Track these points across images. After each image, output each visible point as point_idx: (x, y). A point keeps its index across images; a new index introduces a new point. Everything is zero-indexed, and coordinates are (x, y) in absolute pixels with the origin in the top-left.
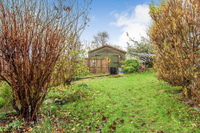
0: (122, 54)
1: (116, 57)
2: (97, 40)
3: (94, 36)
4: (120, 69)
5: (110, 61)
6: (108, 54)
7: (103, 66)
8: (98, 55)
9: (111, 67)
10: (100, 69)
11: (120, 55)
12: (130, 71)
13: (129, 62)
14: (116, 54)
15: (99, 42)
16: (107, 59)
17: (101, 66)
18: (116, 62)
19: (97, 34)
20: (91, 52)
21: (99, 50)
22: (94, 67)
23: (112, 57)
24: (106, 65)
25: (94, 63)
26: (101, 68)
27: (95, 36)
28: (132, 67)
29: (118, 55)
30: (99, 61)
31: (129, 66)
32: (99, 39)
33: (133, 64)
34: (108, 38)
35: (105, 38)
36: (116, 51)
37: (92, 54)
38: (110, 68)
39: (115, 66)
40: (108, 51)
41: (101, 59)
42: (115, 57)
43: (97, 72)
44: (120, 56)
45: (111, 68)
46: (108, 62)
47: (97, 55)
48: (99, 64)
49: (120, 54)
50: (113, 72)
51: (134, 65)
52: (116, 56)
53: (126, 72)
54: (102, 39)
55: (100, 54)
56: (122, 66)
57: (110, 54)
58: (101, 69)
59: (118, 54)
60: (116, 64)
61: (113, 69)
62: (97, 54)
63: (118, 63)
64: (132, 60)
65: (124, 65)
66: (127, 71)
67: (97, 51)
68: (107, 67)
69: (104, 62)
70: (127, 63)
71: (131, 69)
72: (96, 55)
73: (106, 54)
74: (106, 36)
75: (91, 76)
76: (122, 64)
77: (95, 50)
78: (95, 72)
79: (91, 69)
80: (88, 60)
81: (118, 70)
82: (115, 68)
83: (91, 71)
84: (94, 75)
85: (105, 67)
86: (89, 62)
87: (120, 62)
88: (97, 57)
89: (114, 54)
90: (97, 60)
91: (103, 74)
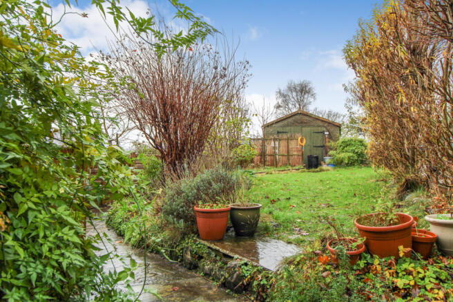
0: (332, 129)
1: (320, 135)
2: (286, 102)
3: (280, 92)
4: (328, 159)
5: (304, 142)
6: (303, 129)
7: (291, 153)
8: (283, 132)
9: (309, 154)
10: (285, 159)
11: (328, 131)
12: (346, 162)
13: (347, 144)
14: (320, 129)
15: (290, 106)
16: (300, 138)
17: (288, 152)
18: (319, 145)
19: (286, 88)
20: (268, 126)
21: (285, 122)
22: (274, 155)
23: (311, 134)
24: (298, 151)
25: (274, 148)
26: (288, 155)
27: (282, 92)
28: (351, 154)
29: (324, 132)
30: (283, 143)
31: (346, 151)
32: (292, 100)
33: (354, 148)
34: (312, 95)
35: (306, 96)
36: (321, 124)
37: (271, 130)
38: (306, 157)
39: (316, 153)
40: (302, 123)
41: (288, 139)
42: (317, 135)
43: (280, 164)
44: (327, 133)
45: (310, 157)
46: (300, 145)
47: (280, 132)
48: (283, 149)
49: (328, 128)
50: (313, 163)
51: (356, 151)
52: (318, 133)
53: (338, 164)
54: (299, 97)
55: (287, 129)
56: (331, 152)
57: (306, 130)
58: (288, 159)
59: (324, 129)
60: (320, 148)
61: (314, 160)
62: (281, 130)
63: (323, 146)
64: (352, 140)
65: (336, 149)
66: (342, 162)
67: (281, 124)
68: (300, 153)
69: (293, 144)
70: (341, 146)
71: (349, 158)
72: (278, 132)
73: (298, 128)
74: (308, 92)
75: (266, 170)
76: (331, 149)
77: (277, 122)
78: (274, 164)
79: (268, 158)
80: (261, 141)
81: (323, 160)
82: (317, 158)
83: (267, 163)
84: (272, 169)
85: (295, 153)
86: (263, 146)
87: (328, 144)
88: (280, 135)
89: (316, 129)
90: (280, 140)
91: (290, 168)
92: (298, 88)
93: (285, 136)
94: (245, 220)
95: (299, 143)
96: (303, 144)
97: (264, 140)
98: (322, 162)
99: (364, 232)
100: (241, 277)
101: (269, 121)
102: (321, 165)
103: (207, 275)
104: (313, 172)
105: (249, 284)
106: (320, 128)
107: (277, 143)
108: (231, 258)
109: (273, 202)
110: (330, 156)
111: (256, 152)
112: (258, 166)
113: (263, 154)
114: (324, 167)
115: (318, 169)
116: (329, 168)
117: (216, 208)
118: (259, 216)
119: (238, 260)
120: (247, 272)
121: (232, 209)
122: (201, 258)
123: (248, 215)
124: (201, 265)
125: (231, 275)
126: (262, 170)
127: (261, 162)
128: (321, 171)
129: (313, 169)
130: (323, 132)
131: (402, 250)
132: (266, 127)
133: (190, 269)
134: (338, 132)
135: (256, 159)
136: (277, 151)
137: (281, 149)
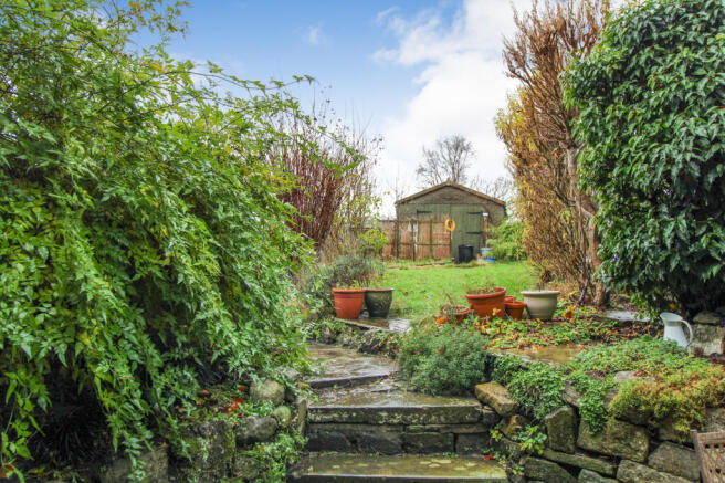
0: (493, 209)
1: (476, 217)
2: (433, 162)
4: (485, 251)
5: (454, 225)
6: (453, 208)
7: (435, 242)
8: (425, 212)
9: (460, 243)
10: (426, 249)
11: (488, 211)
12: (510, 255)
13: (512, 230)
14: (476, 209)
15: (439, 169)
16: (447, 221)
17: (431, 240)
18: (474, 231)
20: (403, 203)
21: (428, 198)
22: (410, 244)
23: (463, 216)
24: (444, 239)
25: (412, 234)
26: (431, 245)
28: (517, 244)
30: (425, 228)
31: (510, 240)
34: (473, 154)
35: (463, 155)
36: (477, 201)
37: (407, 208)
38: (455, 247)
39: (471, 241)
40: (452, 200)
41: (431, 222)
42: (472, 216)
43: (420, 256)
44: (485, 214)
45: (461, 248)
46: (448, 231)
47: (421, 212)
48: (424, 236)
49: (488, 207)
50: (465, 255)
52: (474, 213)
53: (500, 257)
54: (452, 156)
55: (431, 207)
56: (489, 241)
57: (456, 209)
58: (431, 250)
59: (482, 209)
60: (476, 235)
61: (467, 252)
62: (422, 208)
63: (480, 233)
65: (497, 238)
66: (505, 254)
67: (422, 200)
68: (447, 242)
69: (437, 229)
70: (504, 233)
71: (514, 249)
72: (418, 212)
73: (445, 207)
74: (467, 149)
75: (400, 265)
76: (490, 237)
77: (416, 197)
78: (411, 256)
79: (403, 248)
80: (393, 225)
81: (480, 252)
82: (471, 249)
83: (401, 255)
84: (408, 264)
85: (441, 242)
86: (397, 230)
87: (487, 230)
88: (420, 216)
89: (470, 209)
90: (420, 223)
91: (433, 262)
92: (452, 143)
93: (427, 218)
94: (379, 302)
95: (447, 227)
96: (452, 229)
97: (398, 223)
98: (478, 256)
99: (471, 299)
100: (376, 341)
101: (404, 196)
102: (475, 258)
103: (345, 345)
104: (464, 267)
105: (384, 345)
106: (476, 207)
107: (416, 227)
108: (367, 329)
109: (406, 294)
110: (489, 246)
111: (387, 239)
112: (389, 259)
113: (396, 243)
114: (480, 261)
115: (470, 264)
116: (486, 262)
117: (352, 289)
118: (391, 299)
119: (374, 329)
120: (381, 337)
121: (367, 292)
122: (339, 333)
123: (382, 297)
124: (339, 339)
125: (368, 340)
126: (394, 264)
127: (393, 253)
128: (475, 266)
129: (464, 264)
130: (481, 213)
131: (495, 311)
132: (401, 204)
133: (329, 343)
134: (502, 213)
135: (387, 249)
136: (415, 238)
137: (421, 236)
